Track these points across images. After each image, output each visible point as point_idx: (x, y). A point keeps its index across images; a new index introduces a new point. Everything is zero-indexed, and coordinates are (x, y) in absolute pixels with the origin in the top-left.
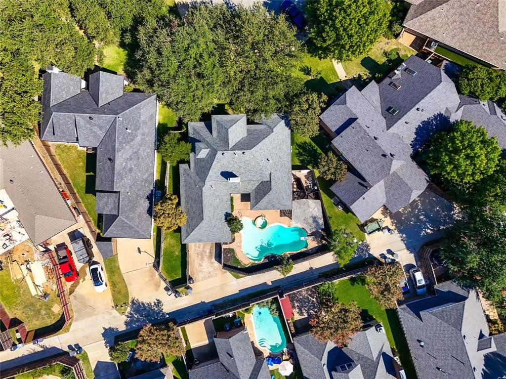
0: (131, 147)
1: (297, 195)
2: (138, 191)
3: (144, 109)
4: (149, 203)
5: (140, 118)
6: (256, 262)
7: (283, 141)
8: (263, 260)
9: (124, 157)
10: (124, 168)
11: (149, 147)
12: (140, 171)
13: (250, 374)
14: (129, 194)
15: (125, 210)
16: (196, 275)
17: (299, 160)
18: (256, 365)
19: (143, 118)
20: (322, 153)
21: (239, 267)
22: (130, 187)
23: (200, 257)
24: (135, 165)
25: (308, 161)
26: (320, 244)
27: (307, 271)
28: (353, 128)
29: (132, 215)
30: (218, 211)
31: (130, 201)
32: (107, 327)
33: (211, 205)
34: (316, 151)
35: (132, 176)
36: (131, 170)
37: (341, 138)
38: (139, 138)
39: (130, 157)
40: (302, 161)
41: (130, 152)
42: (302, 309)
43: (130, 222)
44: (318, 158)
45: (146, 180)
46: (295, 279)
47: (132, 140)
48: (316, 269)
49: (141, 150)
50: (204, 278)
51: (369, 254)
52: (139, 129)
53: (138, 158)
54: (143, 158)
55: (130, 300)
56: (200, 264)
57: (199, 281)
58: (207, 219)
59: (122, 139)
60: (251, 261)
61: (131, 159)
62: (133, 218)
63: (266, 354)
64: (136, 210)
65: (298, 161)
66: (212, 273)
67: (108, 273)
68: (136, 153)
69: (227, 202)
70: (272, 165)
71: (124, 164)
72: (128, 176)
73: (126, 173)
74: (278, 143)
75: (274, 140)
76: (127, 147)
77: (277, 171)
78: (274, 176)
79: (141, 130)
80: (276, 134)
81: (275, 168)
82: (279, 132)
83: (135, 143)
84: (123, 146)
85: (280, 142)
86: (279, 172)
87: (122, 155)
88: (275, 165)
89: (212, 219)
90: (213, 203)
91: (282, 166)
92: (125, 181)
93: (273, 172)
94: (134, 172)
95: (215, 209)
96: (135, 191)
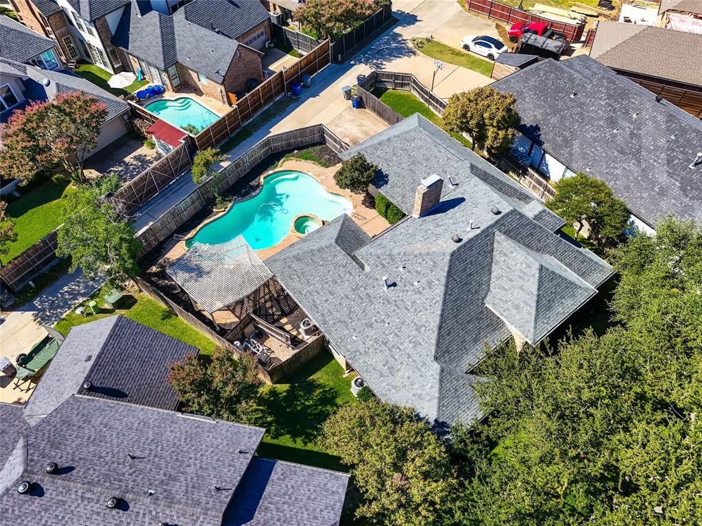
0: (657, 148)
1: (273, 314)
2: (563, 118)
4: (525, 125)
6: (271, 172)
7: (391, 369)
8: (262, 180)
9: (650, 123)
10: (627, 113)
11: (627, 188)
12: (595, 140)
13: (176, 37)
14: (572, 96)
15: (552, 72)
17: (320, 386)
18: (175, 55)
20: (275, 441)
21: (296, 152)
22: (581, 105)
24: (614, 136)
25: (296, 398)
26: (161, 261)
28: (218, 489)
29: (532, 82)
30: (404, 166)
31: (558, 90)
32: (417, 23)
34: (294, 435)
35: (600, 119)
36: (612, 123)
37: (243, 448)
38: (663, 178)
39: (638, 137)
40: (312, 386)
41: (647, 142)
42: (140, 164)
44: (276, 421)
45: (567, 143)
46: (179, 192)
49: (633, 167)
50: (340, 117)
51: (33, 308)
52: (683, 189)
53: (622, 152)
54: (615, 161)
55: (418, 52)
56: (363, 126)
57: (344, 111)
59: (688, 141)
60: (282, 169)
61: (632, 135)
63: (168, 95)
65: (322, 381)
67: (479, 59)
68: (636, 154)
69: (400, 198)
70: (374, 287)
71: (635, 116)
72: (605, 111)
73: (614, 111)
74: (400, 350)
75: (417, 344)
76: (663, 141)
77: (354, 290)
78: (351, 274)
79: (676, 190)
80: (424, 364)
81: (362, 289)
82: (421, 376)
83: (658, 163)
84: (670, 131)
85: (397, 357)
86: (345, 295)
87: (655, 122)
88: (367, 294)
89: (405, 144)
90: (426, 166)
91: (350, 313)
92: (601, 100)
93: (359, 276)
94: (602, 127)
95: (413, 163)
96: (568, 109)
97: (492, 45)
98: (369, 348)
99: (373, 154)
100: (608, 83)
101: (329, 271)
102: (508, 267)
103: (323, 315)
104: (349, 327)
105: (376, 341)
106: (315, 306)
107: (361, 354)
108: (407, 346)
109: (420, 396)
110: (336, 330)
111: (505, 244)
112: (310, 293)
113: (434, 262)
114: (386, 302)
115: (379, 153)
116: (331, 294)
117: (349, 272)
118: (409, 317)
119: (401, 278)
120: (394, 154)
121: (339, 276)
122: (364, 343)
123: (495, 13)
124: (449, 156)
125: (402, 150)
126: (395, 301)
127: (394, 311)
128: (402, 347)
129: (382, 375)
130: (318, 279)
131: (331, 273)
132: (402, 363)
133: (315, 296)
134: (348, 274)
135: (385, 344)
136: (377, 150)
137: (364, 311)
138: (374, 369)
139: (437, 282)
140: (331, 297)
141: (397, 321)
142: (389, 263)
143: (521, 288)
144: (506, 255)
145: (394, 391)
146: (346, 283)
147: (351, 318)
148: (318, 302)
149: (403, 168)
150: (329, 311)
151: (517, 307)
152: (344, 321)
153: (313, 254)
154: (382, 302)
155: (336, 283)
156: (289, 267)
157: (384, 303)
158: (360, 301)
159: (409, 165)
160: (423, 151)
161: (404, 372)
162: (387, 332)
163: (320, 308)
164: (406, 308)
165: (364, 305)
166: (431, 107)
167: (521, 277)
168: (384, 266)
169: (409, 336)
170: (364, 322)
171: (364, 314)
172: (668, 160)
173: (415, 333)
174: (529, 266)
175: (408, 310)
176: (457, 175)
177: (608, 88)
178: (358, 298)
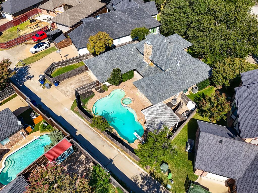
0: (127, 18)
3: (151, 20)
5: (145, 19)
6: (92, 113)
7: (198, 74)
9: (120, 15)
10: (114, 17)
12: (116, 28)
14: (100, 25)
16: (62, 86)
19: (146, 20)
21: (82, 104)
22: (105, 24)
23: (78, 81)
24: (118, 23)
27: (106, 158)
29: (88, 31)
30: (118, 62)
31: (96, 26)
33: (120, 55)
35: (112, 23)
36: (115, 22)
38: (134, 21)
41: (124, 18)
43: (84, 30)
47: (132, 18)
48: (114, 165)
49: (129, 25)
50: (62, 91)
52: (139, 20)
53: (123, 25)
54: (125, 27)
56: (72, 84)
57: (58, 90)
58: (109, 55)
59: (129, 11)
60: (91, 109)
61: (121, 20)
62: (86, 32)
64: (93, 32)
66: (68, 93)
67: (44, 51)
68: (126, 22)
69: (128, 69)
70: (177, 69)
71: (116, 16)
72: (111, 21)
73: (112, 19)
74: (194, 69)
75: (194, 64)
76: (126, 16)
77: (175, 75)
78: (171, 74)
79: (139, 21)
80: (199, 64)
81: (176, 72)
82: (201, 66)
83: (131, 20)
84: (125, 13)
85: (196, 71)
86: (176, 79)
87: (121, 14)
88: (178, 72)
89: (111, 59)
90: (122, 56)
91: (181, 80)
92: (107, 20)
93: (172, 72)
94: (114, 24)
95: (119, 59)
96: (104, 28)
97: (44, 44)
98: (191, 78)
99: (107, 71)
100: (103, 15)
101: (167, 81)
102: (175, 40)
103: (179, 89)
104: (185, 81)
105: (190, 75)
106: (175, 90)
107: (192, 81)
108: (194, 67)
109: (205, 69)
110: (184, 86)
111: (169, 37)
112: (171, 91)
113: (177, 49)
114: (182, 67)
115: (108, 68)
116: (174, 83)
117: (170, 74)
118: (187, 63)
119: (177, 60)
120: (112, 64)
121: (170, 78)
122: (190, 79)
123: (19, 42)
124: (123, 48)
125: (112, 60)
126: (182, 64)
127: (185, 66)
128: (194, 68)
129: (198, 77)
130: (168, 86)
131: (168, 81)
132: (197, 70)
133: (172, 89)
134: (171, 75)
135: (192, 73)
136: (107, 69)
137: (182, 75)
138: (197, 79)
139: (182, 51)
140: (175, 84)
141: (187, 66)
142: (172, 61)
143: (180, 40)
144: (172, 39)
145: (203, 76)
146: (173, 77)
147: (182, 80)
148: (175, 89)
149: (119, 63)
150: (178, 86)
151: (184, 44)
152: (183, 82)
153: (160, 85)
154: (181, 68)
155: (171, 80)
156: (160, 95)
157: (182, 68)
158: (179, 75)
159: (119, 61)
160: (117, 55)
161: (199, 71)
162: (189, 71)
163: (176, 89)
164: (185, 62)
165: (180, 74)
166: (69, 65)
167: (178, 39)
168: (172, 63)
169: (192, 65)
170: (185, 76)
171: (183, 75)
172: (131, 18)
173: (191, 63)
174: (176, 36)
175: (186, 62)
176: (130, 49)
177: (105, 16)
178: (178, 75)
